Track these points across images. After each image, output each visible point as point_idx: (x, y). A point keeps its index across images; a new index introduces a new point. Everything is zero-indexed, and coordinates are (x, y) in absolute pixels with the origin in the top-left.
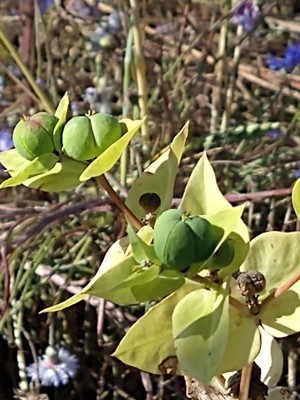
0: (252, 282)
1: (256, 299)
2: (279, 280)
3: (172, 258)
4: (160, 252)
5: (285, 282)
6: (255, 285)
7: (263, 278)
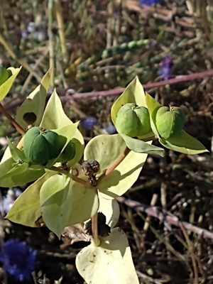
0: (91, 167)
1: (94, 177)
2: (109, 164)
3: (35, 158)
4: (27, 154)
5: (112, 165)
6: (93, 168)
7: (98, 164)
